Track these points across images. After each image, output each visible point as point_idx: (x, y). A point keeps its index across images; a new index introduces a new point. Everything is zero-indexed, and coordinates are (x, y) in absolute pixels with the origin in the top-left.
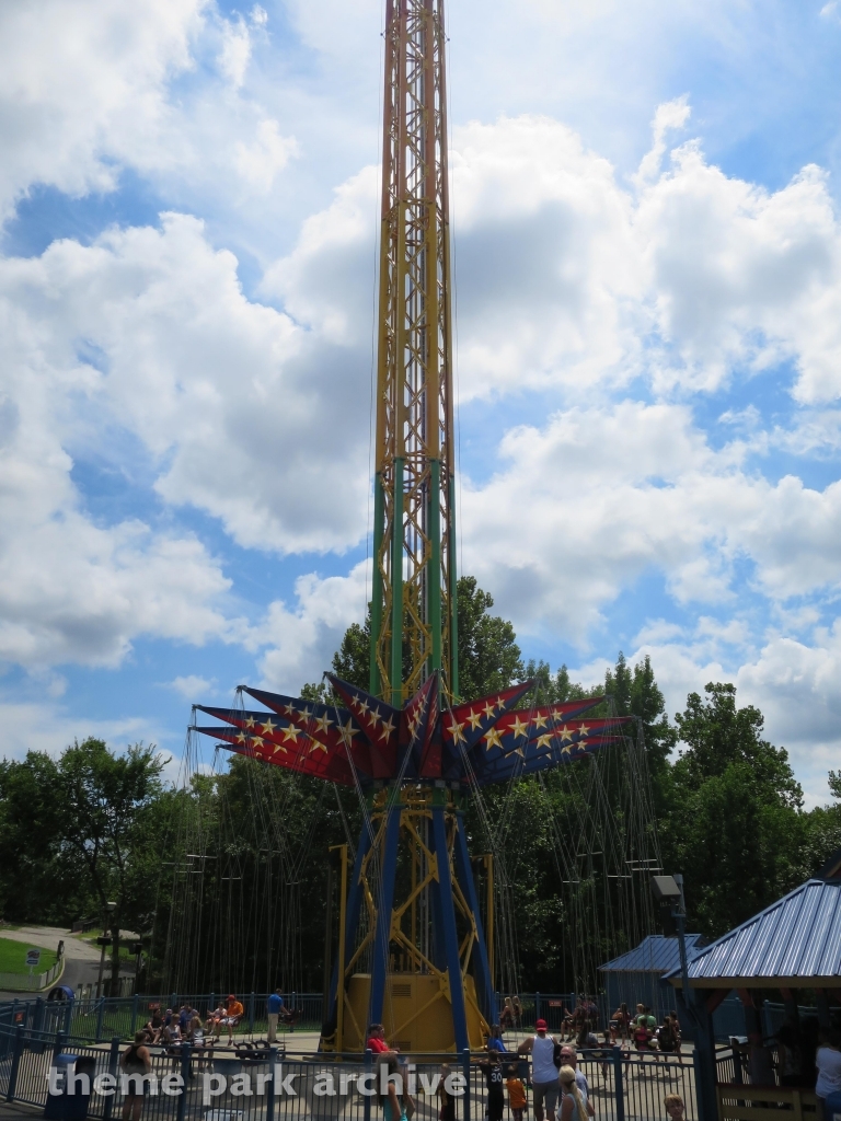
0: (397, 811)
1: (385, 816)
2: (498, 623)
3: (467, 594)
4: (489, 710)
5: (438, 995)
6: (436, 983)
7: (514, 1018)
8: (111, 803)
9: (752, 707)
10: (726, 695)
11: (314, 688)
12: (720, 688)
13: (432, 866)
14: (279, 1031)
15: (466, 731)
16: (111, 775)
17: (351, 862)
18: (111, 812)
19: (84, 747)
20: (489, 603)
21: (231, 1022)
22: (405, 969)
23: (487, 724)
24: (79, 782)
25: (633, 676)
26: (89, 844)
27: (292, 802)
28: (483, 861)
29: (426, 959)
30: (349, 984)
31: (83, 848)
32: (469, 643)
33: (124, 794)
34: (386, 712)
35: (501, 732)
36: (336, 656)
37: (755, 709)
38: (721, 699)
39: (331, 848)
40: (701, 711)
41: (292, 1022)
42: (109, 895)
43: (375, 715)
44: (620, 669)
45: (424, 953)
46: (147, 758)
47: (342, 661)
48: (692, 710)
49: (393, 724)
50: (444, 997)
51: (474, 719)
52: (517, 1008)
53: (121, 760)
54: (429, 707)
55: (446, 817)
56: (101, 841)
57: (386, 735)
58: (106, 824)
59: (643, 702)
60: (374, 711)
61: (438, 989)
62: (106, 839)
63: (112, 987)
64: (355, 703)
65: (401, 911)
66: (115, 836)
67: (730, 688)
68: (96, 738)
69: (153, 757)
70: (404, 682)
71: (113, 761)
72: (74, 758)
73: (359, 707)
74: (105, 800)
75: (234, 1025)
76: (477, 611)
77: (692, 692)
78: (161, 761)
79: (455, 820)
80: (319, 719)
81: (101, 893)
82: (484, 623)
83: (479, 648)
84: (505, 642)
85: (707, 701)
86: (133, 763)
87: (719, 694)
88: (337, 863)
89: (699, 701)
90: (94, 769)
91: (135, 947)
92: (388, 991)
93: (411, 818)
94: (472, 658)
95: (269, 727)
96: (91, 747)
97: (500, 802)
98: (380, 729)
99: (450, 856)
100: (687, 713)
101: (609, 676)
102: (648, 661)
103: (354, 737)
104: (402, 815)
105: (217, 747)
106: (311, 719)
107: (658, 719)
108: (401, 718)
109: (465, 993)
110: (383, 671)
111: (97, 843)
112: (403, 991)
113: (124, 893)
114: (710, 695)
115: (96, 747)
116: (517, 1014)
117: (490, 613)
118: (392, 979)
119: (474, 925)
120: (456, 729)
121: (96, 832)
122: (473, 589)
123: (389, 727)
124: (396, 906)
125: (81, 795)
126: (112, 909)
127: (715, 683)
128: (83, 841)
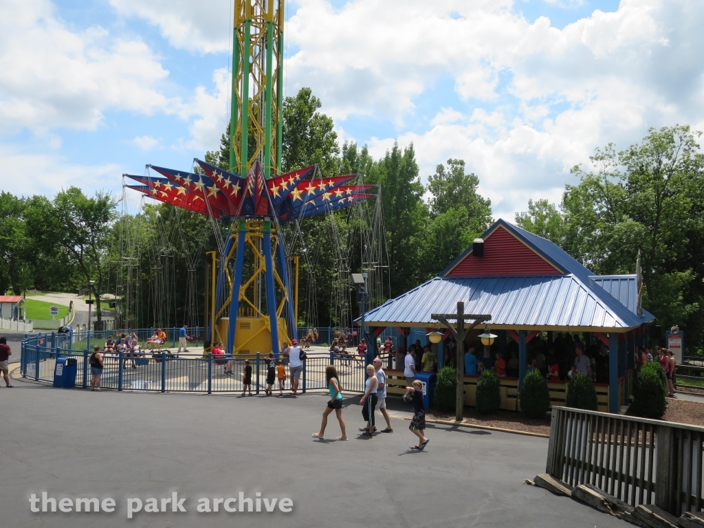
0: (242, 233)
1: (237, 236)
2: (324, 118)
3: (305, 99)
4: (291, 180)
5: (264, 328)
6: (263, 322)
7: (313, 339)
8: (88, 225)
9: (473, 174)
10: (459, 166)
11: (212, 154)
12: (456, 162)
13: (263, 263)
14: (187, 346)
15: (280, 191)
16: (87, 209)
17: (218, 260)
18: (89, 230)
19: (68, 192)
20: (319, 105)
21: (159, 342)
22: (249, 315)
23: (291, 188)
24: (67, 213)
25: (403, 154)
26: (77, 248)
27: (200, 223)
28: (293, 260)
29: (259, 311)
30: (219, 322)
31: (74, 251)
32: (306, 130)
33: (95, 219)
34: (234, 179)
35: (301, 191)
36: (223, 136)
37: (475, 175)
38: (456, 169)
39: (207, 253)
40: (444, 175)
41: (193, 341)
42: (92, 277)
43: (228, 182)
44: (395, 149)
45: (258, 308)
46: (107, 198)
47: (227, 139)
48: (438, 175)
49: (239, 186)
50: (267, 329)
51: (284, 184)
52: (315, 334)
53: (92, 200)
54: (256, 178)
55: (271, 237)
56: (84, 246)
57: (235, 192)
58: (87, 236)
59: (407, 170)
60: (227, 179)
61: (264, 325)
62: (87, 246)
63: (99, 325)
64: (214, 175)
65: (246, 286)
66: (92, 244)
67: (462, 163)
68: (75, 186)
69: (111, 197)
70: (248, 161)
71: (86, 201)
72: (63, 198)
73: (217, 177)
74: (84, 223)
75: (161, 344)
76: (311, 110)
77: (439, 164)
78: (117, 200)
79: (277, 238)
80: (196, 183)
81: (87, 275)
82: (316, 117)
83: (312, 133)
84: (327, 131)
85: (448, 169)
86: (99, 201)
87: (455, 166)
88: (211, 261)
89: (443, 169)
90: (76, 205)
91: (112, 304)
92: (238, 326)
93: (251, 237)
94: (307, 139)
95: (168, 186)
96: (72, 192)
97: (319, 225)
98: (231, 189)
99: (273, 257)
100: (435, 176)
101: (388, 153)
102: (412, 145)
103: (218, 193)
104: (246, 235)
105: (143, 196)
106: (191, 183)
107: (415, 180)
108: (243, 183)
109: (278, 327)
110: (236, 154)
111: (82, 248)
112: (247, 326)
113: (101, 275)
114: (450, 166)
115: (76, 192)
116: (315, 337)
117: (319, 112)
118: (241, 320)
119: (286, 293)
120: (275, 189)
121: (81, 241)
122: (309, 96)
123: (236, 188)
124: (243, 284)
125: (69, 221)
126: (92, 284)
127: (453, 159)
128: (73, 246)
